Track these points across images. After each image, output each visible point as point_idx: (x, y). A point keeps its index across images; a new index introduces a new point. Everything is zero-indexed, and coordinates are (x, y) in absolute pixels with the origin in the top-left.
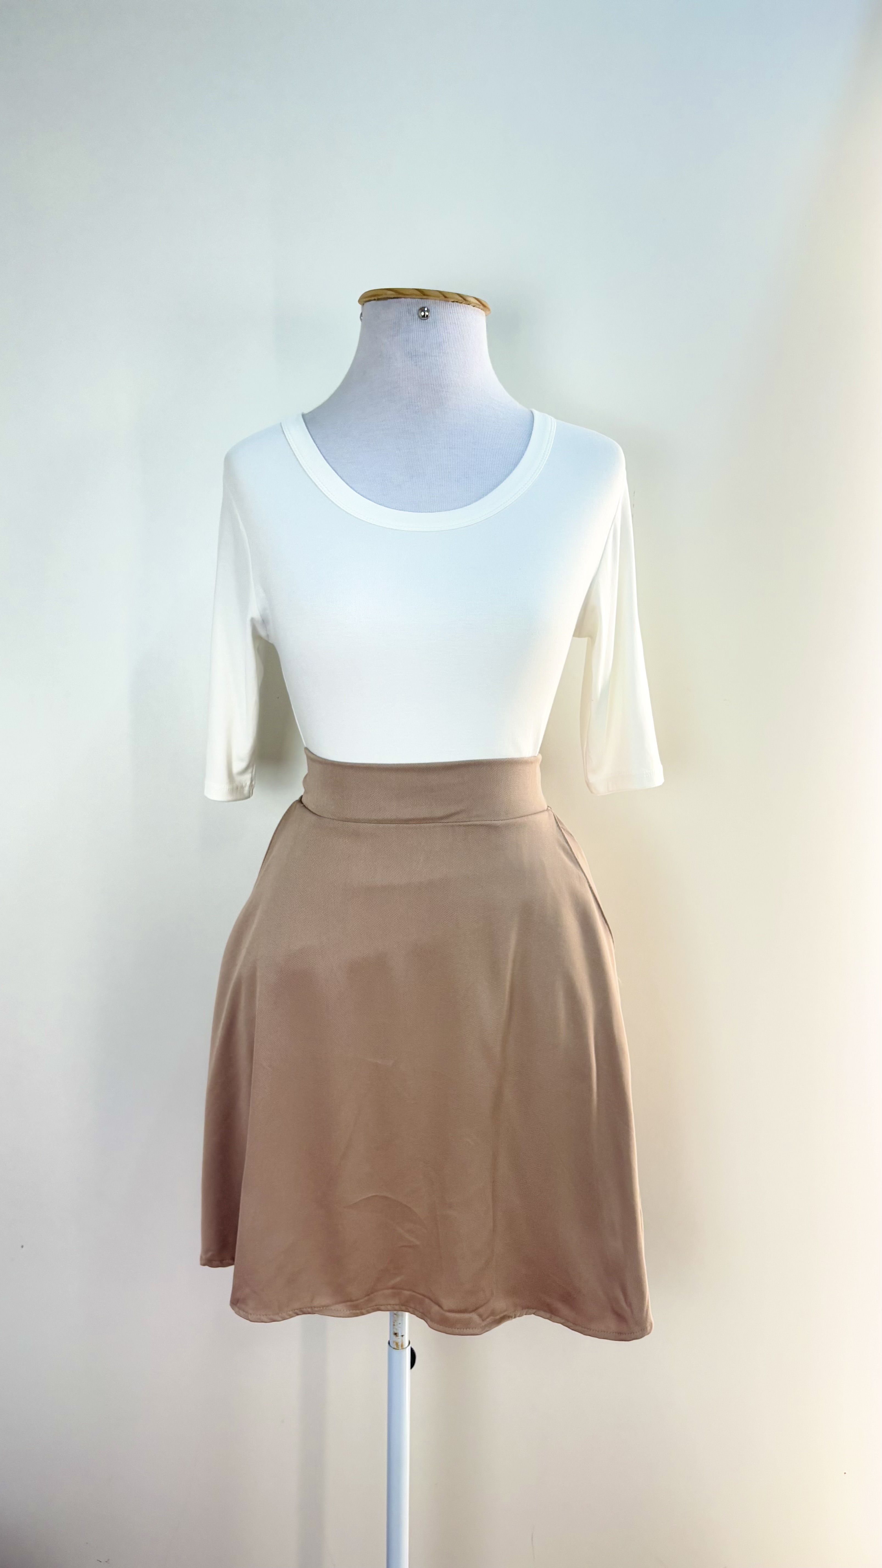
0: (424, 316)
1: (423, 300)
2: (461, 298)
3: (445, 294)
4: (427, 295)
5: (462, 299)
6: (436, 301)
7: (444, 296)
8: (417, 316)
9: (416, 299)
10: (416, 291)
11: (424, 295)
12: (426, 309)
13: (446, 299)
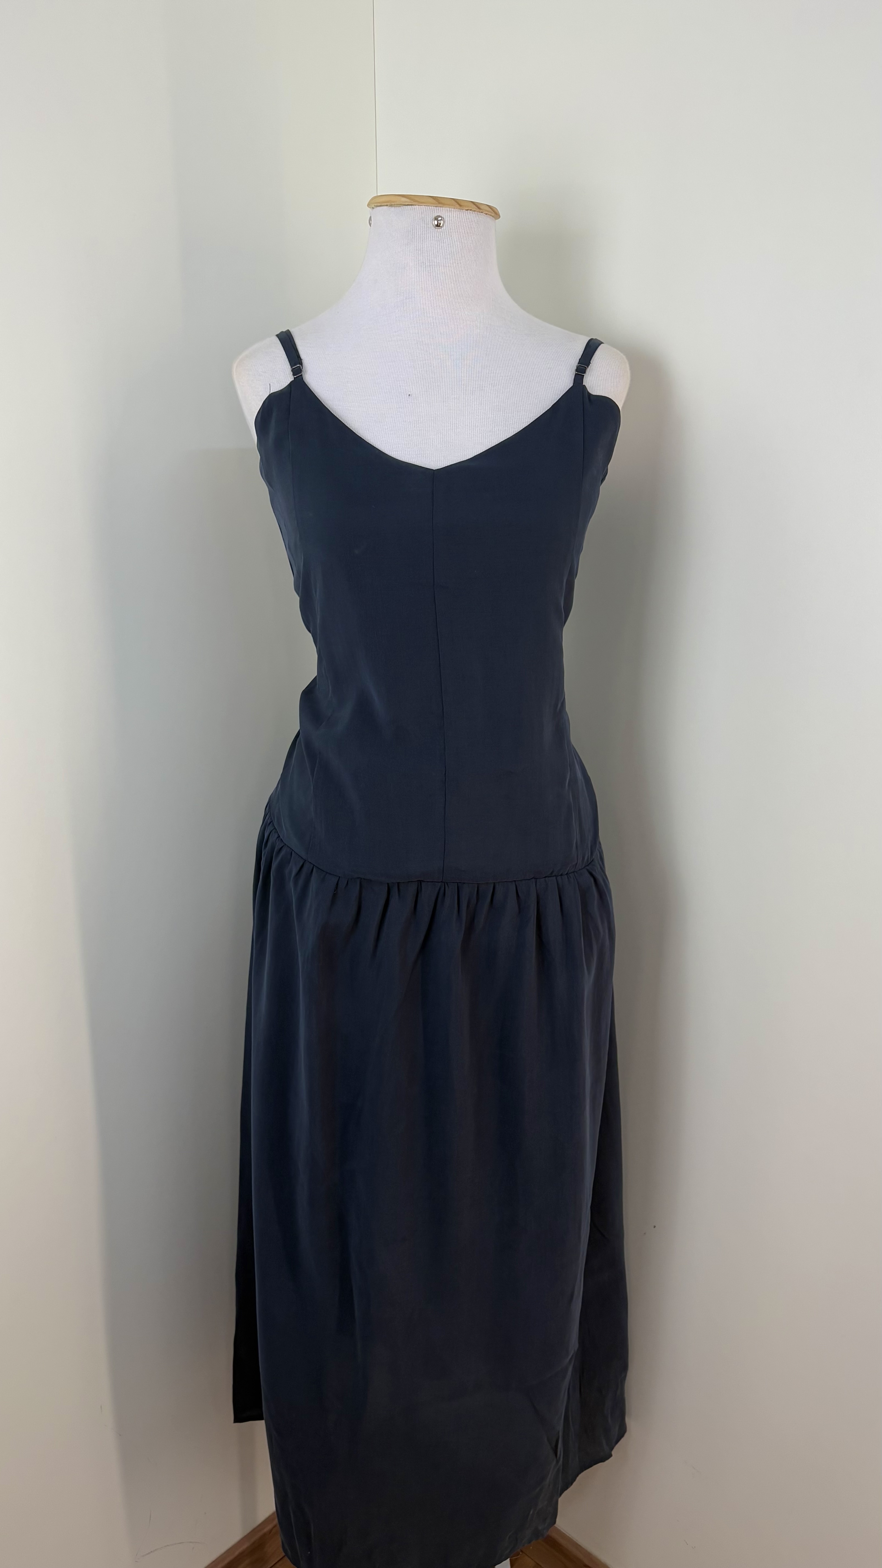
0: (438, 226)
1: (437, 208)
2: (475, 206)
3: (460, 203)
4: (442, 204)
5: (477, 207)
6: (450, 209)
7: (458, 204)
8: (430, 225)
9: (431, 207)
10: (430, 198)
11: (439, 203)
12: (440, 218)
13: (462, 208)
